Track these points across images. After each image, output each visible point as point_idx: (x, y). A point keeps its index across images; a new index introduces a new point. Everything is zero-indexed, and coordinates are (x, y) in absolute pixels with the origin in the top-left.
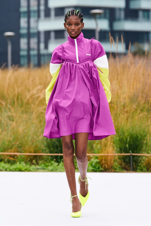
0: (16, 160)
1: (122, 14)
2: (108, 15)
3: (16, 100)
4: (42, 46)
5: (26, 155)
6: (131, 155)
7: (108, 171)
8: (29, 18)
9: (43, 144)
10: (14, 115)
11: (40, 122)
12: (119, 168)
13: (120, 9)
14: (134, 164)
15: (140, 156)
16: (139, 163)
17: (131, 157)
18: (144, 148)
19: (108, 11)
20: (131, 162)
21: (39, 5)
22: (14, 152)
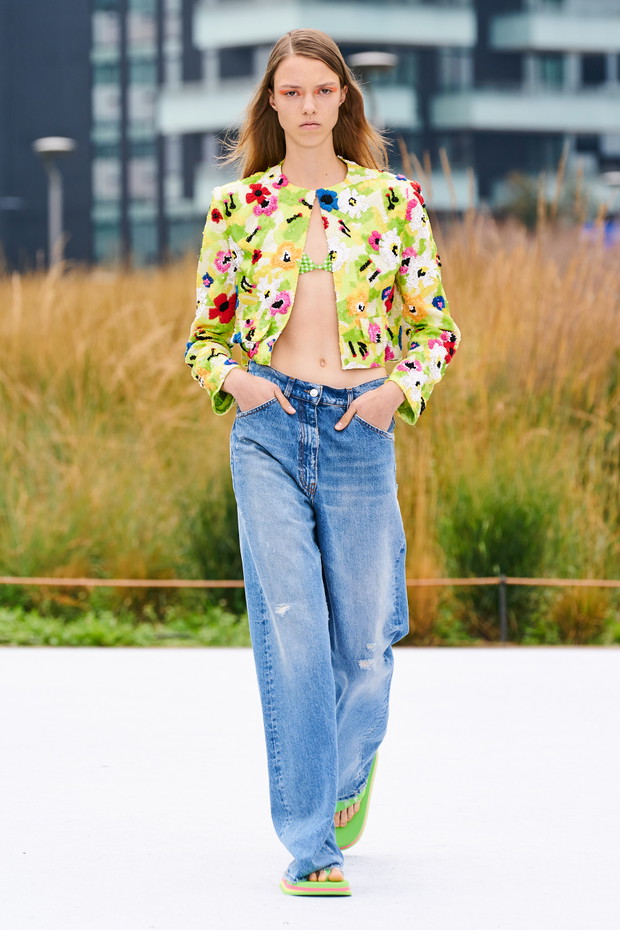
0: (85, 606)
1: (465, 70)
2: (412, 73)
3: (77, 384)
4: (174, 187)
5: (120, 589)
6: (503, 584)
7: (417, 641)
8: (125, 84)
9: (181, 545)
10: (72, 439)
11: (168, 464)
12: (459, 631)
13: (456, 51)
14: (513, 616)
15: (534, 588)
16: (533, 611)
17: (503, 591)
18: (548, 556)
19: (412, 60)
20: (503, 609)
21: (160, 38)
22: (76, 576)
